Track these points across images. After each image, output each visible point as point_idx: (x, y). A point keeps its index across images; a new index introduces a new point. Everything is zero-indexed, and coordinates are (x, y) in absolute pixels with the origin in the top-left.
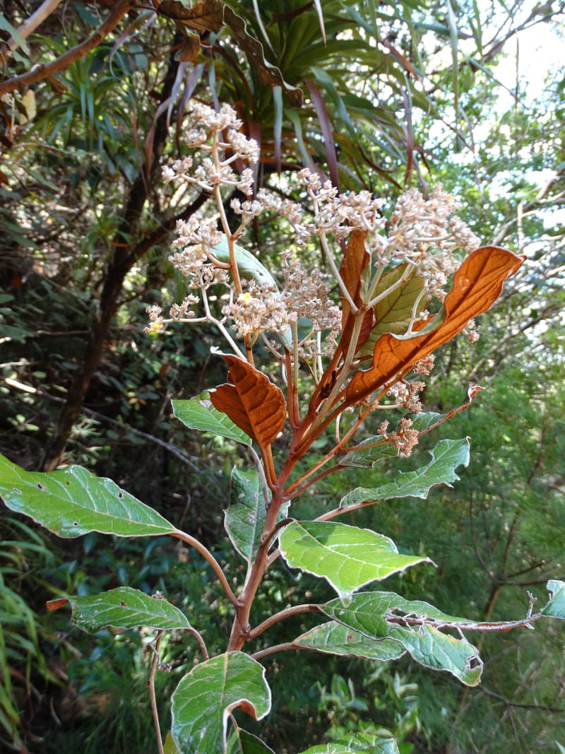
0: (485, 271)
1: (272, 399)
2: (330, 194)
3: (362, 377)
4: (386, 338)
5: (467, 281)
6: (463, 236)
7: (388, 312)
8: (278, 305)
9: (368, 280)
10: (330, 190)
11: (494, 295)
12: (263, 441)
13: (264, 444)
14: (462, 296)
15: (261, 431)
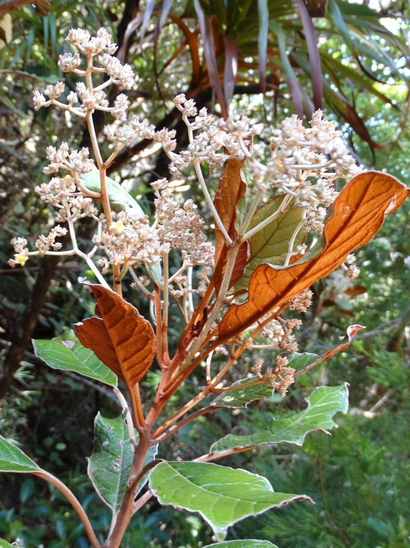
0: (366, 198)
1: (140, 332)
2: (206, 122)
3: (236, 312)
4: (262, 269)
5: (348, 208)
6: (344, 162)
7: (264, 246)
8: (150, 236)
9: (244, 210)
10: (205, 117)
11: (376, 225)
12: (130, 380)
13: (131, 382)
14: (342, 225)
15: (129, 368)
